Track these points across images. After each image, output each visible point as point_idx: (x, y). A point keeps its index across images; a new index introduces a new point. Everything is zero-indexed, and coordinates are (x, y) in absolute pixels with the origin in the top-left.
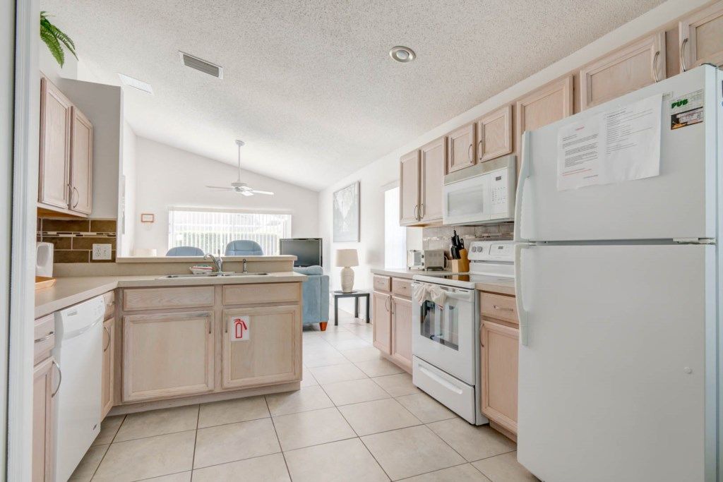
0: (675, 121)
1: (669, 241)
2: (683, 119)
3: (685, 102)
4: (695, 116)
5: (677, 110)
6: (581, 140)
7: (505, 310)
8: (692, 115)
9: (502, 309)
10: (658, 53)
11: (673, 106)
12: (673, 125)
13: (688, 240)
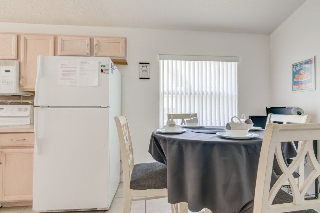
0: (102, 71)
1: (100, 107)
2: (104, 71)
3: (105, 66)
4: (107, 71)
5: (102, 68)
6: (69, 68)
7: (19, 140)
8: (106, 70)
9: (17, 141)
10: (88, 44)
11: (102, 66)
12: (101, 72)
13: (104, 107)
